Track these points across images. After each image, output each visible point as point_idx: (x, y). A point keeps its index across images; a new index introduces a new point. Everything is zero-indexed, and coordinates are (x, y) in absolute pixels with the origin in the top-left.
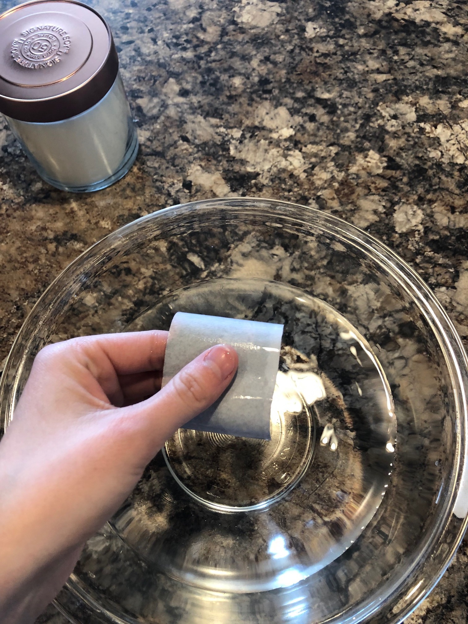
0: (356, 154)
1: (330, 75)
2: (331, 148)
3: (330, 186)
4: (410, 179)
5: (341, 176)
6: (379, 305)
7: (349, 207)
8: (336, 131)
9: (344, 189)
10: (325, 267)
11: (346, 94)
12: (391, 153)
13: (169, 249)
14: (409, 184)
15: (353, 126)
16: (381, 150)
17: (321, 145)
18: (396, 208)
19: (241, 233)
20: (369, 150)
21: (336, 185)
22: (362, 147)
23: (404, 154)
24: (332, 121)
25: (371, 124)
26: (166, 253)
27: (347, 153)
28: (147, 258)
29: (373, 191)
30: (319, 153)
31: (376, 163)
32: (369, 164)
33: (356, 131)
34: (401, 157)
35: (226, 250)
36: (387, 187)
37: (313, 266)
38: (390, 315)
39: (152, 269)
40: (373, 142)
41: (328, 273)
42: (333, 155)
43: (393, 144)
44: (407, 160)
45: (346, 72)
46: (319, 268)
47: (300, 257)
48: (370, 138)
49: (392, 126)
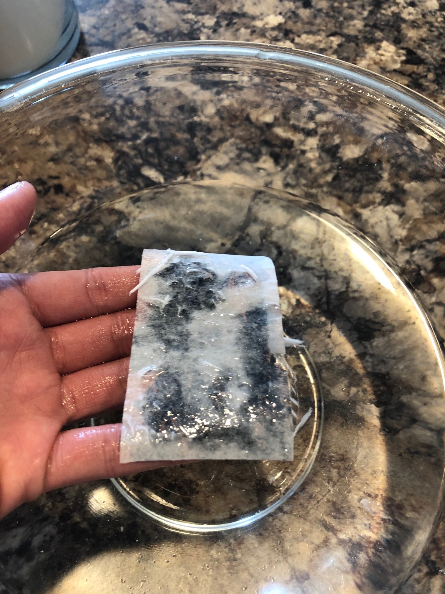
0: (365, 45)
2: (332, 38)
4: (437, 75)
6: (404, 233)
8: (338, 18)
10: (329, 184)
12: (411, 45)
13: (116, 161)
14: (436, 81)
15: (360, 14)
16: (397, 41)
17: (319, 35)
19: (215, 139)
20: (381, 41)
22: (372, 38)
23: (427, 47)
24: (332, 8)
25: (383, 12)
26: (112, 166)
27: (353, 44)
28: (85, 172)
30: (317, 44)
31: (392, 57)
33: (364, 19)
34: (424, 50)
35: (194, 162)
37: (313, 183)
38: (421, 247)
39: (92, 188)
40: (386, 32)
41: (335, 192)
42: (335, 46)
43: (412, 34)
44: (431, 54)
46: (320, 186)
47: (295, 172)
48: (382, 27)
49: (410, 14)
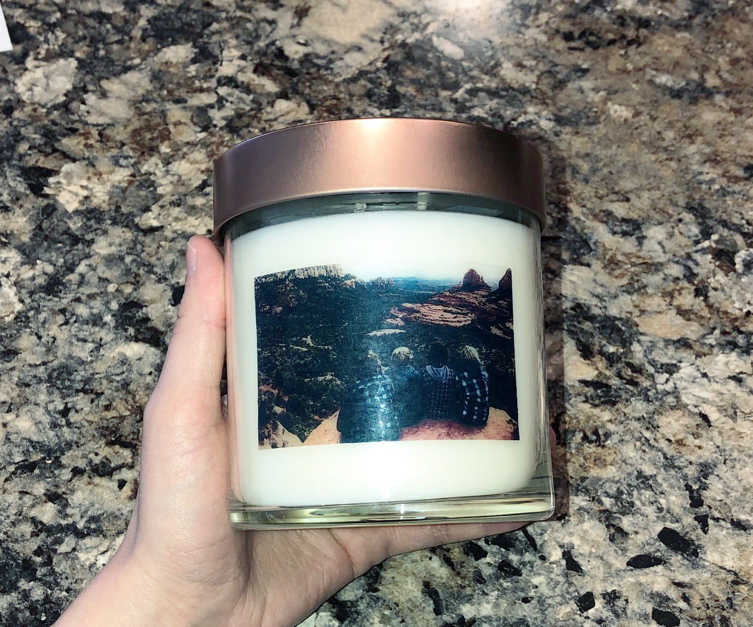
1: (107, 408)
3: (176, 148)
5: (151, 165)
7: (148, 108)
9: (152, 139)
11: (83, 352)
18: (62, 99)
21: (165, 149)
29: (94, 132)
32: (84, 183)
36: (64, 135)
45: (65, 412)
